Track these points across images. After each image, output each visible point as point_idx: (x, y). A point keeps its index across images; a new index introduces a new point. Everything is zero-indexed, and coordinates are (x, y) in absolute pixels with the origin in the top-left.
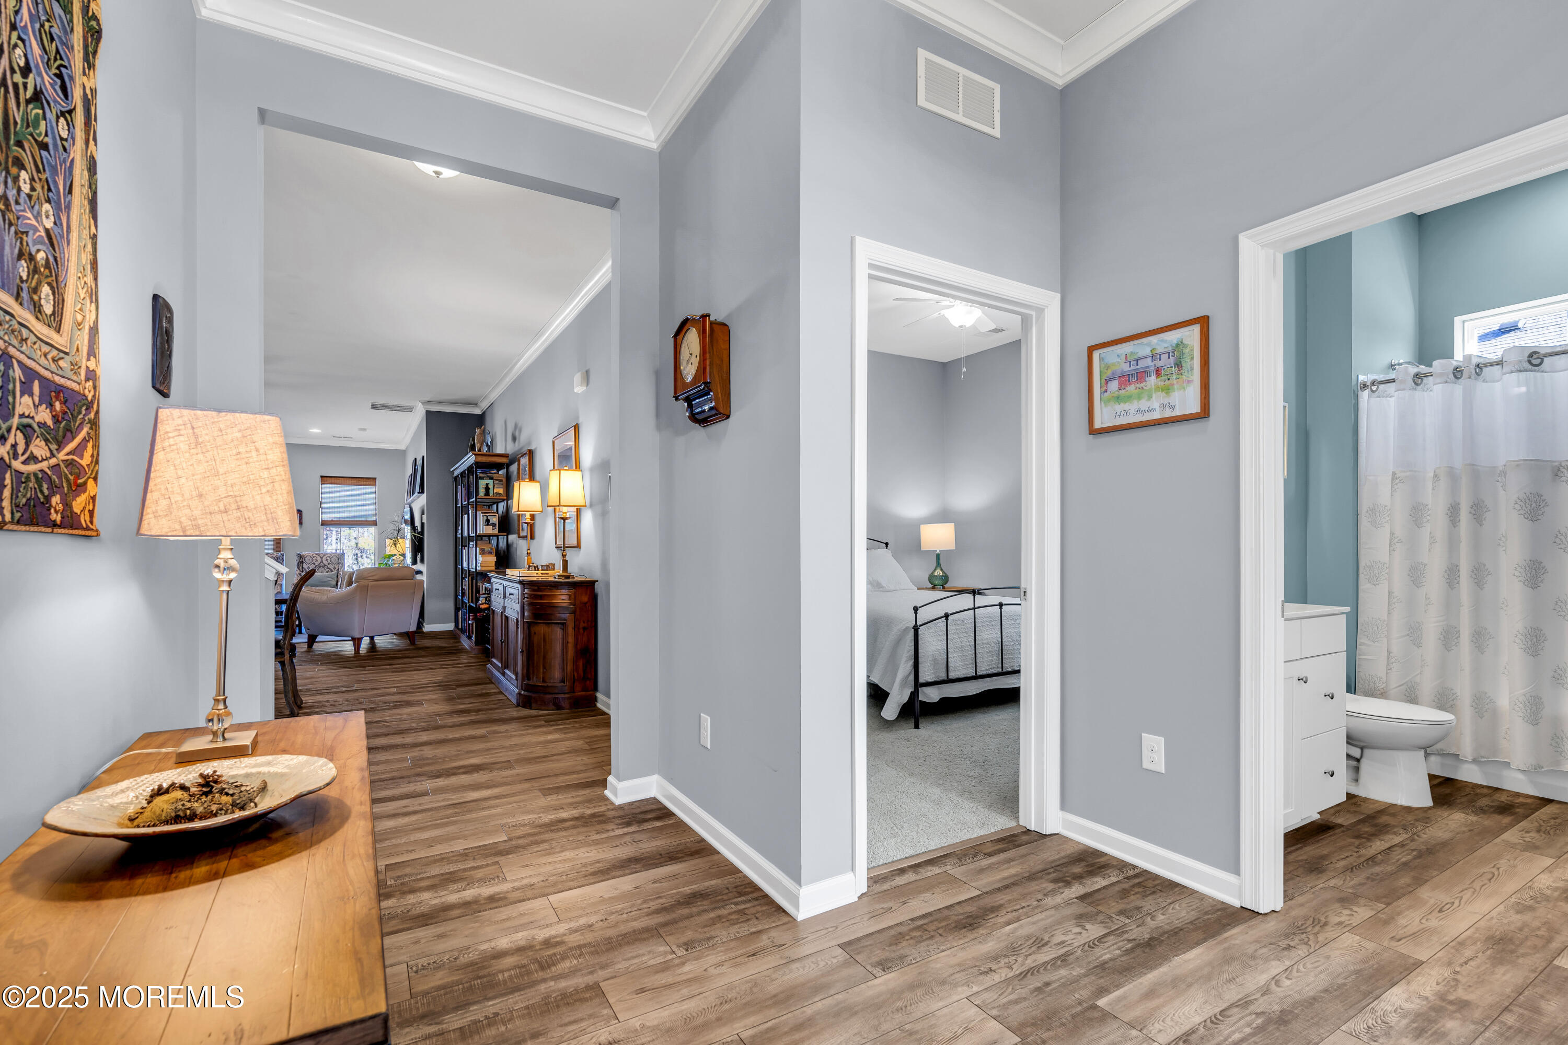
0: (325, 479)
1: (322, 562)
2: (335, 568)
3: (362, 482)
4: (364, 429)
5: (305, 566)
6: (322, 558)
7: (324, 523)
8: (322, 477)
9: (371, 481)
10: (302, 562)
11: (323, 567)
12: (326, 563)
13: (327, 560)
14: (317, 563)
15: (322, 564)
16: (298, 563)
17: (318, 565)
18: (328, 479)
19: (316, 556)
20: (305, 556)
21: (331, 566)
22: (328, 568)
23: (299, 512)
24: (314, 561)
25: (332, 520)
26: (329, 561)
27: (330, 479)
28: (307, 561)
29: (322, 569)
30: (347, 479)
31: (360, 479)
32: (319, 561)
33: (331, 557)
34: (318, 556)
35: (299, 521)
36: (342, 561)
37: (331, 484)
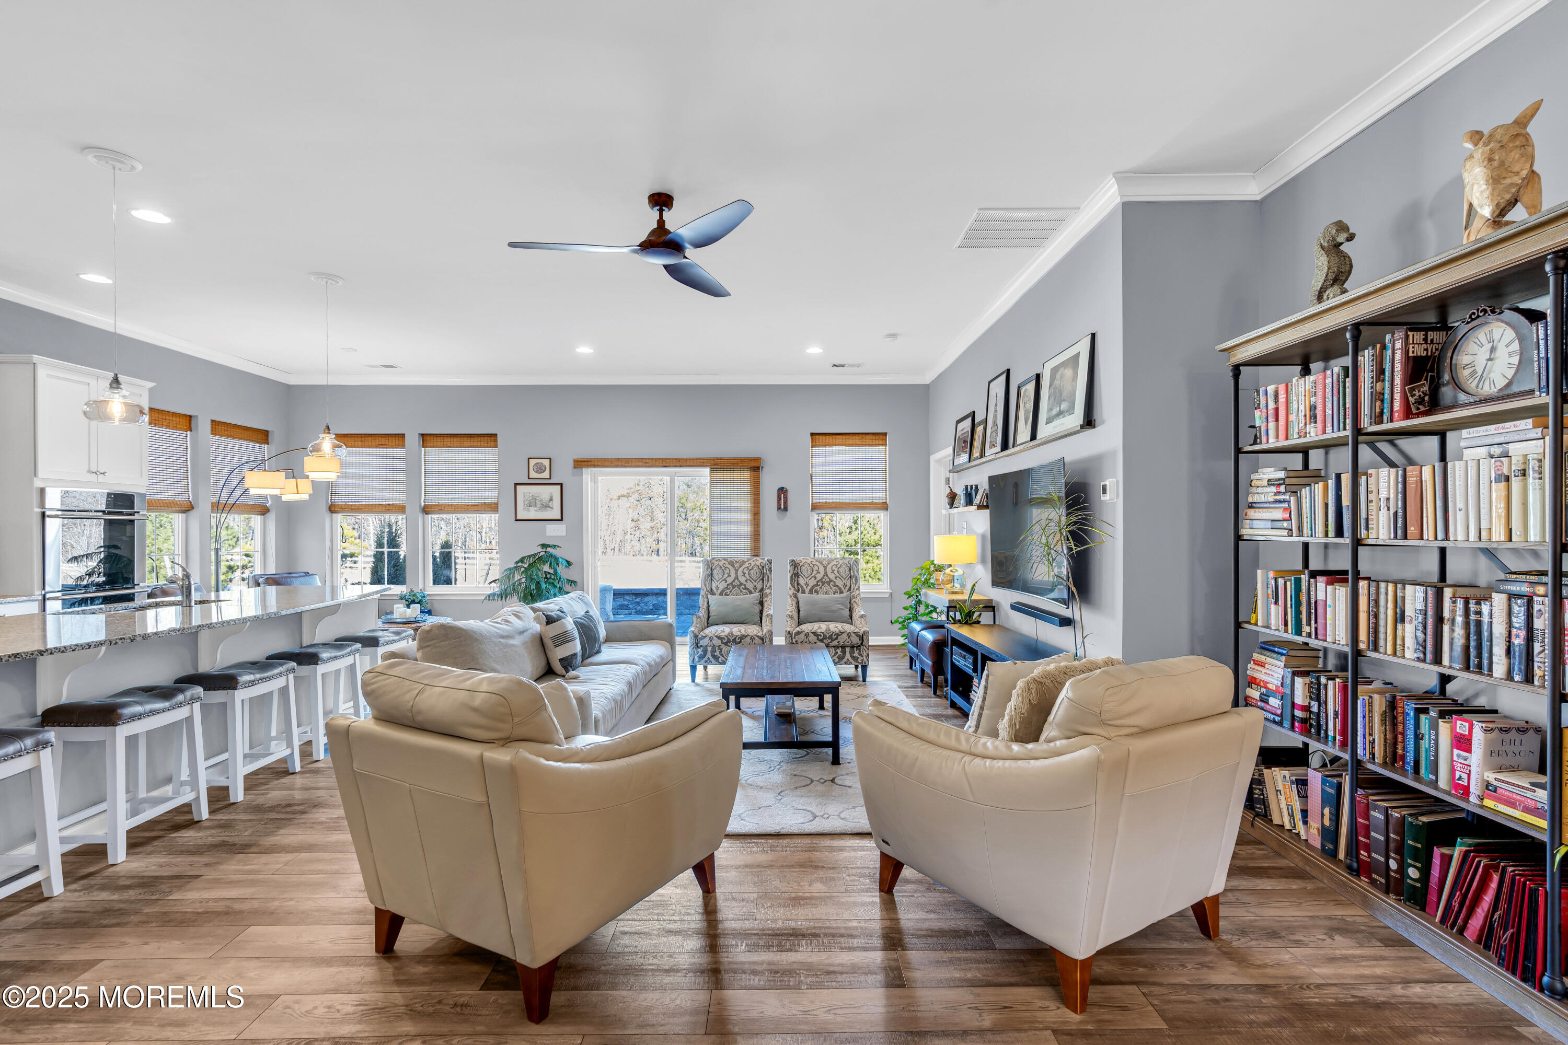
0: (816, 438)
1: (826, 574)
2: (845, 585)
3: (868, 440)
4: (893, 336)
5: (802, 581)
6: (825, 567)
7: (815, 507)
8: (812, 434)
9: (880, 437)
10: (797, 575)
11: (828, 583)
12: (832, 576)
13: (832, 572)
14: (819, 577)
15: (826, 577)
16: (792, 576)
17: (821, 580)
18: (821, 437)
19: (817, 563)
20: (801, 564)
21: (840, 583)
22: (836, 586)
23: (782, 491)
24: (815, 572)
25: (826, 503)
26: (836, 572)
27: (824, 437)
28: (804, 572)
29: (826, 587)
30: (847, 436)
31: (864, 436)
32: (822, 572)
33: (839, 566)
34: (819, 564)
35: (783, 505)
36: (856, 572)
37: (826, 445)
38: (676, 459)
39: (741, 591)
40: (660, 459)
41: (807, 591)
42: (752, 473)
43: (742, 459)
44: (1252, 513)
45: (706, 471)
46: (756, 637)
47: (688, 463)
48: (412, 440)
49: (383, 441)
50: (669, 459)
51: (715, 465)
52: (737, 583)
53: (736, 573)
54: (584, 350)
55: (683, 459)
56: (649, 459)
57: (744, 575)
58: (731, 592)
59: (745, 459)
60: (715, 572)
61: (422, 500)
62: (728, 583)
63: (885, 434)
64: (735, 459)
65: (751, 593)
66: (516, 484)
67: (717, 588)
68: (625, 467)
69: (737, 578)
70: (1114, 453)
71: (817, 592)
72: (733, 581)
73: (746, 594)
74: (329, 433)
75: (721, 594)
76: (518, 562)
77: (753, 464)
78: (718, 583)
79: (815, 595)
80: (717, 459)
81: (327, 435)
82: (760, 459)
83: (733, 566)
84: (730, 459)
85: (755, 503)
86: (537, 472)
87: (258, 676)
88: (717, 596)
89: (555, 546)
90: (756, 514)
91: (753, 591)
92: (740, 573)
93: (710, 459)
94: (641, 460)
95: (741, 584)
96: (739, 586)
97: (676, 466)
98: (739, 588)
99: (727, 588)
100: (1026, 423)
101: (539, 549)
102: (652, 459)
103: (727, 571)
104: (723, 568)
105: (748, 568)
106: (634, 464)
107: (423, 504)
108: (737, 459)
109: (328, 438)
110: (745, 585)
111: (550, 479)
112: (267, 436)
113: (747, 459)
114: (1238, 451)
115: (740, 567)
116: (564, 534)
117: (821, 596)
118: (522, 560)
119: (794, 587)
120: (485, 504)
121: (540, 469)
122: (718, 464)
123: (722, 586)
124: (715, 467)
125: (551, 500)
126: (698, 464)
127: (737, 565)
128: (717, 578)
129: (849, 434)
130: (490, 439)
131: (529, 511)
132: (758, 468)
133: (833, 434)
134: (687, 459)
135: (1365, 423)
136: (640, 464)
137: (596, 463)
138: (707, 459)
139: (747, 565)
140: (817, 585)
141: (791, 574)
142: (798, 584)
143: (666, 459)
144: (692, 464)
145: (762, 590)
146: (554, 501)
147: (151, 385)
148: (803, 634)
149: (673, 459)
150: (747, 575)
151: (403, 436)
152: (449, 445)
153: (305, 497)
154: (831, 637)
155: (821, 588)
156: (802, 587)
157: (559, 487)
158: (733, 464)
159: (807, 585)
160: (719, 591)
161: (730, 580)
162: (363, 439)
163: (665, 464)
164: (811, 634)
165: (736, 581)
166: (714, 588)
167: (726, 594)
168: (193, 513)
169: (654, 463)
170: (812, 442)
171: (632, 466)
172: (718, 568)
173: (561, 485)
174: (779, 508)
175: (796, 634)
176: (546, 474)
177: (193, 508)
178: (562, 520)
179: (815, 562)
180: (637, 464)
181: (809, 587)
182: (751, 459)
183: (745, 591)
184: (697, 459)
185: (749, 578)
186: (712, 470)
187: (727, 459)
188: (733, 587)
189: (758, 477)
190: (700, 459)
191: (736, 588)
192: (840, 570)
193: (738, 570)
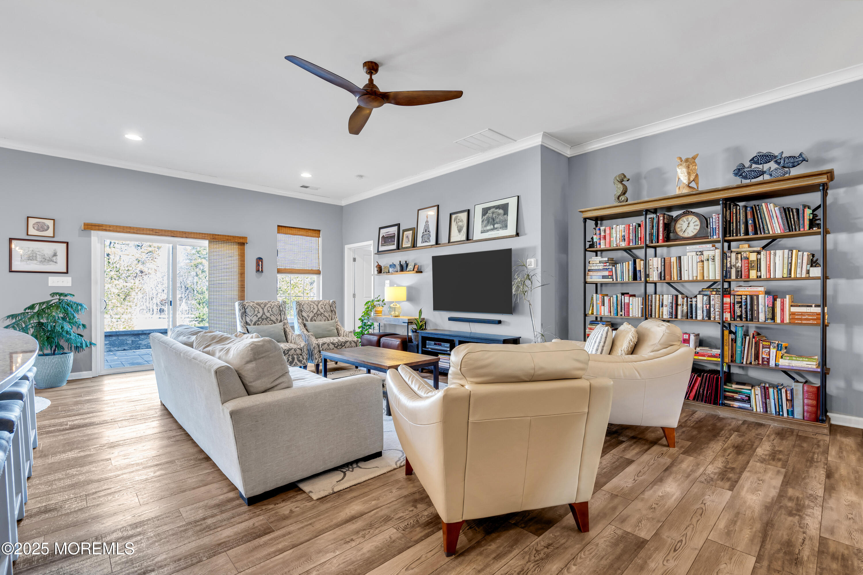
0: (281, 228)
1: (318, 310)
2: (330, 316)
3: (310, 233)
5: (304, 314)
6: (317, 306)
7: (279, 271)
8: (279, 226)
9: (316, 232)
10: (301, 311)
11: (321, 315)
12: (322, 311)
14: (315, 311)
15: (319, 311)
17: (316, 313)
18: (283, 228)
20: (303, 304)
21: (326, 314)
22: (325, 316)
23: (260, 260)
24: (312, 309)
25: (285, 269)
26: (324, 308)
27: (284, 228)
28: (305, 309)
29: (319, 317)
30: (298, 230)
31: (308, 231)
32: (316, 309)
33: (324, 304)
34: (313, 304)
35: (259, 270)
36: (334, 308)
37: (285, 234)
38: (183, 232)
39: (268, 322)
40: (168, 231)
41: (309, 320)
42: (240, 247)
43: (234, 237)
44: (591, 273)
45: (206, 243)
46: (297, 349)
47: (193, 236)
50: (177, 231)
51: (213, 239)
52: (264, 317)
53: (263, 311)
55: (188, 233)
56: (159, 230)
57: (268, 312)
58: (261, 323)
59: (236, 237)
60: (247, 310)
62: (258, 317)
63: (319, 231)
64: (228, 236)
65: (274, 322)
66: (11, 239)
67: (251, 321)
68: (137, 233)
69: (264, 313)
70: (534, 248)
71: (315, 320)
72: (262, 316)
77: (241, 241)
78: (251, 318)
79: (314, 322)
80: (216, 235)
82: (247, 238)
83: (260, 306)
84: (225, 236)
85: (241, 267)
86: (38, 230)
90: (242, 275)
91: (276, 321)
93: (210, 234)
94: (152, 230)
95: (268, 318)
96: (266, 319)
97: (182, 237)
100: (460, 231)
102: (162, 230)
103: (257, 309)
104: (253, 307)
106: (145, 232)
108: (230, 236)
110: (270, 318)
111: (53, 237)
113: (238, 237)
114: (586, 250)
115: (265, 306)
116: (71, 285)
117: (318, 323)
118: (30, 307)
119: (300, 318)
121: (42, 228)
122: (215, 239)
123: (255, 319)
124: (212, 240)
125: (55, 255)
126: (201, 237)
127: (262, 306)
128: (250, 314)
129: (300, 228)
131: (26, 263)
132: (244, 244)
133: (290, 227)
134: (191, 233)
135: (648, 242)
136: (151, 232)
137: (108, 228)
138: (207, 234)
139: (269, 305)
141: (298, 310)
142: (303, 316)
143: (174, 231)
144: (195, 237)
145: (282, 321)
146: (58, 257)
148: (327, 344)
149: (180, 232)
150: (270, 311)
154: (341, 345)
155: (317, 318)
156: (305, 318)
157: (65, 245)
158: (228, 240)
159: (308, 316)
161: (259, 315)
164: (330, 344)
165: (264, 316)
167: (258, 325)
170: (278, 230)
171: (143, 234)
173: (67, 243)
174: (258, 270)
175: (322, 345)
176: (49, 233)
178: (67, 273)
179: (310, 303)
180: (148, 232)
181: (310, 318)
182: (240, 238)
183: (271, 322)
184: (200, 233)
185: (272, 313)
186: (210, 242)
187: (223, 236)
188: (263, 320)
189: (244, 250)
190: (202, 234)
191: (265, 320)
192: (326, 307)
193: (264, 308)
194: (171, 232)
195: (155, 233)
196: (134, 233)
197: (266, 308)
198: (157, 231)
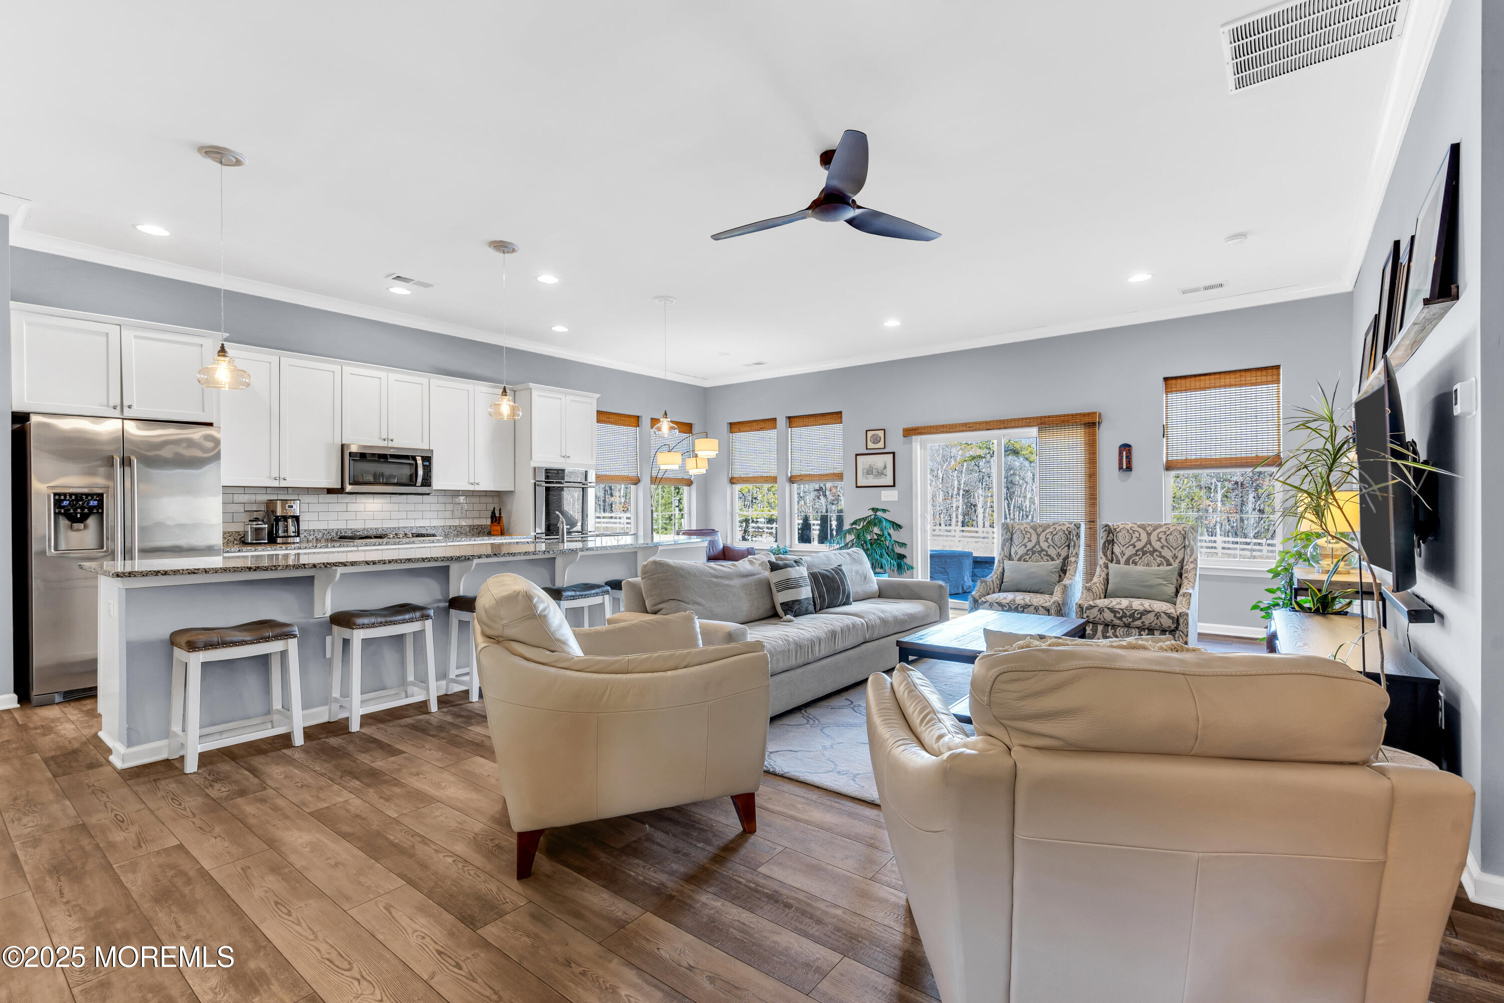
0: (1171, 383)
1: (1149, 542)
2: (1175, 557)
3: (1249, 377)
5: (1117, 550)
6: (1149, 534)
7: (1169, 467)
8: (1166, 379)
9: (1269, 373)
10: (1112, 542)
11: (1152, 553)
12: (1157, 545)
13: (1159, 540)
14: (1139, 545)
15: (1148, 546)
16: (1104, 543)
17: (1142, 549)
18: (1179, 381)
19: (1139, 530)
20: (1118, 530)
21: (1167, 553)
22: (1161, 556)
23: (1126, 448)
24: (1134, 539)
25: (1186, 460)
26: (1163, 540)
27: (1183, 381)
28: (1120, 540)
29: (1147, 558)
30: (1217, 376)
31: (1243, 373)
32: (1145, 540)
33: (1169, 533)
34: (1141, 530)
35: (1126, 465)
36: (1192, 542)
37: (1186, 390)
38: (1000, 421)
39: (1042, 558)
40: (983, 422)
41: (1122, 561)
42: (1087, 430)
43: (1073, 416)
45: (1034, 431)
47: (1012, 425)
48: (782, 422)
49: (763, 425)
50: (993, 422)
51: (1042, 424)
52: (1038, 548)
53: (1038, 538)
54: (892, 323)
55: (1007, 420)
56: (973, 423)
57: (1046, 540)
58: (1030, 558)
59: (1077, 415)
60: (1015, 536)
61: (789, 472)
62: (1028, 548)
63: (1278, 367)
64: (1064, 416)
65: (1053, 559)
66: (857, 455)
67: (1016, 553)
68: (950, 432)
69: (1038, 543)
70: (1473, 339)
71: (1135, 563)
72: (1034, 547)
73: (1048, 561)
74: (666, 417)
75: (1019, 560)
76: (852, 524)
77: (1087, 420)
78: (1016, 548)
79: (1132, 566)
80: (1045, 417)
81: (665, 419)
82: (1096, 413)
83: (1035, 530)
84: (1060, 416)
85: (1090, 463)
86: (874, 443)
87: (578, 593)
88: (1015, 562)
89: (884, 511)
90: (1092, 476)
91: (1056, 558)
92: (1042, 538)
93: (1037, 418)
94: (965, 425)
95: (1042, 550)
96: (1040, 553)
97: (1000, 429)
98: (1040, 555)
99: (1027, 554)
101: (871, 513)
102: (976, 423)
103: (1029, 535)
104: (1024, 532)
105: (1052, 533)
106: (957, 429)
107: (789, 475)
108: (1068, 415)
109: (666, 422)
110: (1047, 552)
111: (884, 448)
112: (691, 427)
113: (1080, 414)
115: (1043, 531)
116: (895, 499)
117: (1140, 568)
118: (855, 523)
119: (1106, 556)
120: (834, 474)
121: (876, 440)
122: (1045, 423)
123: (1022, 551)
124: (1043, 426)
125: (885, 467)
126: (1024, 424)
127: (1039, 530)
128: (1017, 543)
129: (1220, 373)
130: (836, 417)
131: (867, 478)
132: (1094, 424)
133: (1195, 376)
134: (1012, 420)
136: (964, 428)
137: (923, 431)
138: (1033, 418)
139: (1051, 530)
140: (1136, 555)
141: (1104, 541)
142: (1112, 553)
143: (990, 422)
144: (1017, 425)
145: (1067, 557)
146: (888, 469)
147: (598, 395)
148: (1097, 609)
149: (997, 421)
150: (1049, 540)
151: (775, 420)
152: (807, 424)
153: (703, 471)
154: (1132, 616)
156: (1117, 556)
157: (891, 455)
158: (1063, 421)
159: (1123, 554)
160: (1018, 556)
161: (1030, 545)
162: (750, 425)
163: (988, 428)
164: (1106, 610)
165: (1037, 546)
166: (1012, 554)
167: (1025, 561)
168: (641, 485)
169: (978, 426)
170: (1166, 388)
171: (956, 432)
172: (1018, 533)
173: (894, 453)
174: (1121, 468)
175: (1088, 608)
176: (881, 445)
177: (639, 481)
178: (894, 486)
179: (1136, 528)
180: (961, 429)
181: (1125, 557)
182: (1084, 415)
183: (1046, 557)
184: (1022, 419)
185: (1052, 544)
186: (1040, 430)
187: (1057, 416)
188: (1034, 553)
189: (1094, 434)
190: (1026, 419)
191: (1037, 554)
192: (1171, 538)
193: (1040, 534)
194: (987, 423)
195: (968, 429)
196: (947, 432)
197: (1044, 534)
198: (971, 425)
